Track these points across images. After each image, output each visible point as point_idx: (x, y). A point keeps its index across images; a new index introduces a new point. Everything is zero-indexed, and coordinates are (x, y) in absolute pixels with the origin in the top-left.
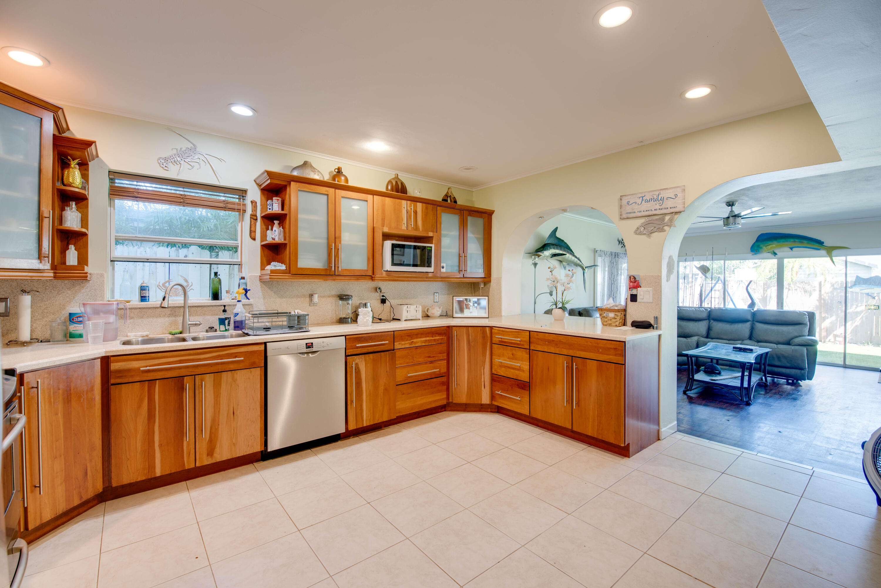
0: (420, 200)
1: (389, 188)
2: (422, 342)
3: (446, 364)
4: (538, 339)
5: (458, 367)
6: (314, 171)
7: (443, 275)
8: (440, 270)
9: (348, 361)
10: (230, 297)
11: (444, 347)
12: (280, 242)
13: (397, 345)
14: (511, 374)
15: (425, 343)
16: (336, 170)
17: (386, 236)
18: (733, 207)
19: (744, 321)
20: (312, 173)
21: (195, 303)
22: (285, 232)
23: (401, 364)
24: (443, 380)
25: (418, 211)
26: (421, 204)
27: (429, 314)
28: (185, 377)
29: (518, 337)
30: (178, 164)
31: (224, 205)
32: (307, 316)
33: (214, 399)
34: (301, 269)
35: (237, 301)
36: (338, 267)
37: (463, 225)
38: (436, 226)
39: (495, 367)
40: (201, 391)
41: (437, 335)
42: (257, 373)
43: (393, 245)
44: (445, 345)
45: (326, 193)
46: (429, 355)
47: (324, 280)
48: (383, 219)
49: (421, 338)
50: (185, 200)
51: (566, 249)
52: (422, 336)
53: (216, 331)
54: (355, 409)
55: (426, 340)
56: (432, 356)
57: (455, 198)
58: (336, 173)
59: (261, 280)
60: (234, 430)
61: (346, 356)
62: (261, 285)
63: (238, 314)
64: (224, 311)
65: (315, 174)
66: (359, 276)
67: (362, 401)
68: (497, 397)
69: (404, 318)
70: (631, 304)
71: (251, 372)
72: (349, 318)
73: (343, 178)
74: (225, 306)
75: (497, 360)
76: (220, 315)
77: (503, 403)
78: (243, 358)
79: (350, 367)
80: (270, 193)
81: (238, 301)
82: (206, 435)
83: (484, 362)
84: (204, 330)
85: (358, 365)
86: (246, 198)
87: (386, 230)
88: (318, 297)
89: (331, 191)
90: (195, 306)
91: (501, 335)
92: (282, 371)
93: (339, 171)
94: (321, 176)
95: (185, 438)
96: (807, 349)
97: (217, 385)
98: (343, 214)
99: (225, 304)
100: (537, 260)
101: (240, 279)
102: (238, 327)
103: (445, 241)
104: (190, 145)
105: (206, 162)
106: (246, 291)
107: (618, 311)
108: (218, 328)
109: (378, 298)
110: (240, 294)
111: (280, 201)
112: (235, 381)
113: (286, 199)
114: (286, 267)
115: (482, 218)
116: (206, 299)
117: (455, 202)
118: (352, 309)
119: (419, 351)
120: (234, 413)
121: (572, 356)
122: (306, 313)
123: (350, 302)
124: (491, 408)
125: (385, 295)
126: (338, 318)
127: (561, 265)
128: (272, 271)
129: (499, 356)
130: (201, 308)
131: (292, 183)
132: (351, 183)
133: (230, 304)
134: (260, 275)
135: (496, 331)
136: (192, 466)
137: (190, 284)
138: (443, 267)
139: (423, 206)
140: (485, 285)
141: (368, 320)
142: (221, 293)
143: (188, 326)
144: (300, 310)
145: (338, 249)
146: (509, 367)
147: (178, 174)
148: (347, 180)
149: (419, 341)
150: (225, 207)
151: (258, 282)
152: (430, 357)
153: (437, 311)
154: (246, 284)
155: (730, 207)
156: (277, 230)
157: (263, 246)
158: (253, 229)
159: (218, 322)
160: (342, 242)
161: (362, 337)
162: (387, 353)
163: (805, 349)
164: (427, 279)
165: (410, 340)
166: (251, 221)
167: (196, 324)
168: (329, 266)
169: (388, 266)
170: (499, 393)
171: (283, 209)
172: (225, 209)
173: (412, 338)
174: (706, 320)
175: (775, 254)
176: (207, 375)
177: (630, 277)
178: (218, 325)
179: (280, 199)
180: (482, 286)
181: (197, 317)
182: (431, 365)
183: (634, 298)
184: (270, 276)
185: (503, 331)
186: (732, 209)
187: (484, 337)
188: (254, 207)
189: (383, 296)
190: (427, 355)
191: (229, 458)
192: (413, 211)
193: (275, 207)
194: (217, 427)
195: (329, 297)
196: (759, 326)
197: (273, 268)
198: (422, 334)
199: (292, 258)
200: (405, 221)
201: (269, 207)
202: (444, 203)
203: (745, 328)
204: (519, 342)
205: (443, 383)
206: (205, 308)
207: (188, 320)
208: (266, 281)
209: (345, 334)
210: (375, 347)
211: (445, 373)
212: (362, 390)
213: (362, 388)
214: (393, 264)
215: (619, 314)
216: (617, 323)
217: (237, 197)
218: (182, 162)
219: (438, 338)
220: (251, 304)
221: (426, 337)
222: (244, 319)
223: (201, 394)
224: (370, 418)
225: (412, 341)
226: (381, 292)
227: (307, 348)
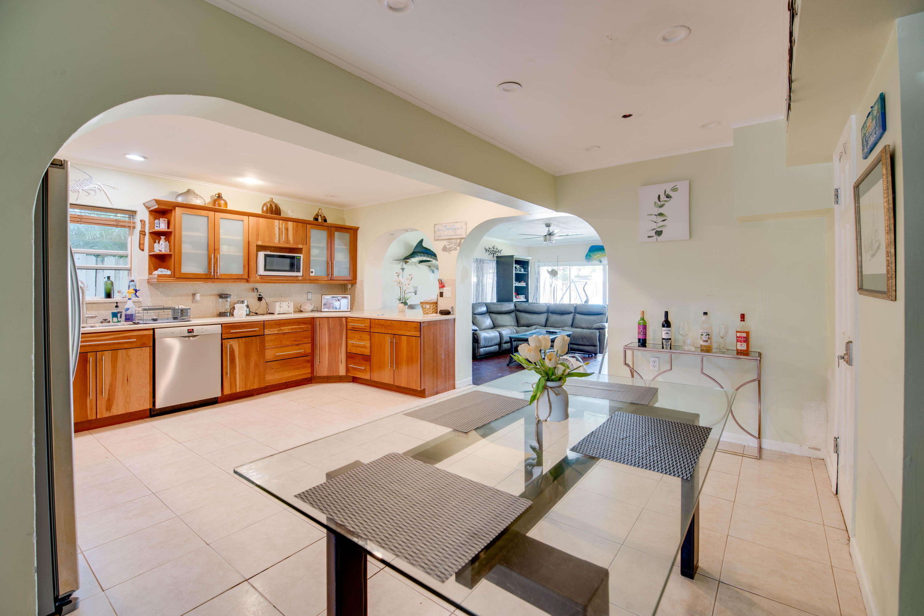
0: (290, 220)
1: (265, 209)
2: (289, 329)
3: (310, 346)
4: (375, 324)
5: (320, 348)
6: (196, 197)
7: (311, 278)
8: (309, 274)
9: (223, 343)
10: (121, 296)
11: (309, 334)
12: (166, 253)
13: (267, 332)
14: (359, 351)
15: (291, 330)
16: (217, 195)
17: (260, 248)
18: (550, 227)
19: (569, 313)
20: (195, 199)
21: (91, 301)
22: (170, 246)
23: (269, 346)
24: (308, 359)
25: (289, 228)
26: (292, 223)
27: (302, 310)
28: (89, 353)
29: (363, 324)
30: (76, 192)
31: (116, 223)
32: (189, 310)
33: (112, 369)
34: (185, 274)
35: (127, 299)
36: (217, 272)
37: (331, 239)
38: (306, 240)
39: (349, 347)
40: (101, 363)
41: (302, 324)
42: (147, 351)
43: (265, 255)
44: (310, 332)
45: (207, 215)
46: (295, 340)
47: (205, 282)
48: (258, 235)
49: (288, 326)
50: (82, 219)
51: (433, 257)
52: (290, 325)
53: (109, 322)
54: (229, 378)
55: (293, 328)
56: (298, 340)
57: (324, 216)
58: (216, 197)
59: (149, 282)
60: (128, 392)
61: (222, 339)
62: (149, 287)
63: (129, 309)
64: (117, 307)
65: (197, 199)
66: (236, 279)
67: (236, 373)
68: (351, 369)
69: (277, 312)
70: (440, 298)
71: (142, 350)
72: (228, 312)
73: (222, 202)
74: (117, 303)
75: (350, 342)
76: (112, 310)
77: (355, 374)
78: (135, 340)
79: (225, 347)
80: (157, 214)
81: (129, 299)
82: (105, 395)
83: (341, 345)
84: (98, 322)
85: (232, 346)
86: (136, 217)
87: (260, 243)
88: (200, 295)
89: (211, 214)
90: (91, 303)
91: (352, 323)
92: (168, 351)
93: (219, 196)
94: (203, 200)
95: (88, 397)
96: (599, 332)
97: (114, 360)
98: (221, 231)
99: (117, 302)
100: (405, 266)
101: (130, 282)
102: (129, 319)
103: (314, 252)
104: (87, 177)
105: (102, 190)
106: (136, 291)
107: (431, 303)
108: (111, 321)
109: (255, 297)
110: (130, 293)
111: (166, 222)
112: (128, 356)
113: (172, 220)
114: (171, 273)
115: (348, 233)
116: (101, 297)
117: (325, 221)
118: (230, 305)
119: (286, 336)
120: (128, 380)
121: (394, 334)
122: (188, 308)
123: (229, 299)
124: (347, 379)
125: (261, 294)
126: (218, 313)
127: (430, 269)
128: (159, 276)
129: (352, 339)
130: (95, 305)
131: (177, 208)
132: (229, 208)
133: (122, 301)
134: (148, 278)
135: (350, 320)
136: (94, 417)
137: (86, 286)
138: (312, 272)
139: (293, 224)
140: (352, 285)
141: (242, 313)
142: (113, 293)
143: (85, 319)
144: (183, 305)
145: (217, 258)
146: (358, 347)
147: (77, 200)
148: (226, 204)
149: (286, 329)
150: (117, 224)
151: (146, 285)
152: (296, 341)
153: (308, 307)
154: (135, 286)
155: (548, 228)
156: (163, 244)
157: (151, 256)
158: (142, 242)
159: (111, 316)
160: (221, 253)
161: (236, 325)
162: (258, 337)
163: (597, 331)
164: (297, 282)
165: (278, 328)
166: (140, 236)
167: (92, 317)
168: (209, 272)
169: (261, 271)
170: (352, 366)
171: (168, 228)
172: (117, 226)
173: (280, 326)
174: (546, 313)
175: (601, 261)
176: (106, 352)
177: (439, 281)
178: (111, 318)
179: (166, 220)
180: (350, 286)
181: (93, 311)
182: (297, 347)
183: (441, 294)
184: (157, 279)
185: (354, 320)
186: (549, 229)
187: (341, 325)
188: (143, 225)
189: (260, 295)
190: (293, 339)
191: (124, 413)
192: (285, 228)
193: (162, 225)
194: (114, 390)
195: (210, 296)
196: (578, 316)
197: (160, 273)
198: (289, 323)
199: (177, 265)
200: (277, 236)
201: (156, 225)
202: (316, 222)
203: (569, 318)
204: (364, 327)
205: (308, 361)
206: (100, 305)
207: (85, 314)
208: (153, 283)
209: (221, 323)
210: (247, 333)
211: (309, 353)
212: (235, 365)
213: (235, 363)
214: (266, 270)
215: (432, 305)
216: (431, 312)
217: (128, 216)
218: (80, 190)
219: (304, 326)
220: (140, 302)
221: (292, 326)
222: (134, 313)
223: (101, 366)
224: (242, 386)
225: (280, 328)
226: (257, 292)
227: (188, 333)
